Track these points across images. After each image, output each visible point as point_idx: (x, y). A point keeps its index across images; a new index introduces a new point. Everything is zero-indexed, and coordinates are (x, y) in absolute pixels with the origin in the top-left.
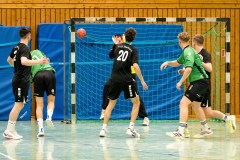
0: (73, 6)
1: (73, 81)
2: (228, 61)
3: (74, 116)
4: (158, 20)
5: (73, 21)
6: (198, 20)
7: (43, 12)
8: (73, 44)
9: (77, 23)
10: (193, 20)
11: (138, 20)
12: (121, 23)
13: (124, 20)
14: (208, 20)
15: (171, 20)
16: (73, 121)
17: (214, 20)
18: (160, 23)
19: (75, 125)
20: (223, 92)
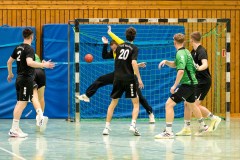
0: (77, 8)
1: (77, 80)
2: (228, 60)
3: (78, 115)
4: (160, 21)
5: (77, 22)
6: (199, 21)
7: (48, 13)
8: (77, 44)
9: (80, 24)
10: (194, 20)
11: (141, 21)
12: (124, 23)
13: (127, 21)
14: (209, 20)
15: (172, 21)
16: (77, 120)
17: (215, 21)
18: (162, 24)
19: (79, 124)
20: (223, 91)
